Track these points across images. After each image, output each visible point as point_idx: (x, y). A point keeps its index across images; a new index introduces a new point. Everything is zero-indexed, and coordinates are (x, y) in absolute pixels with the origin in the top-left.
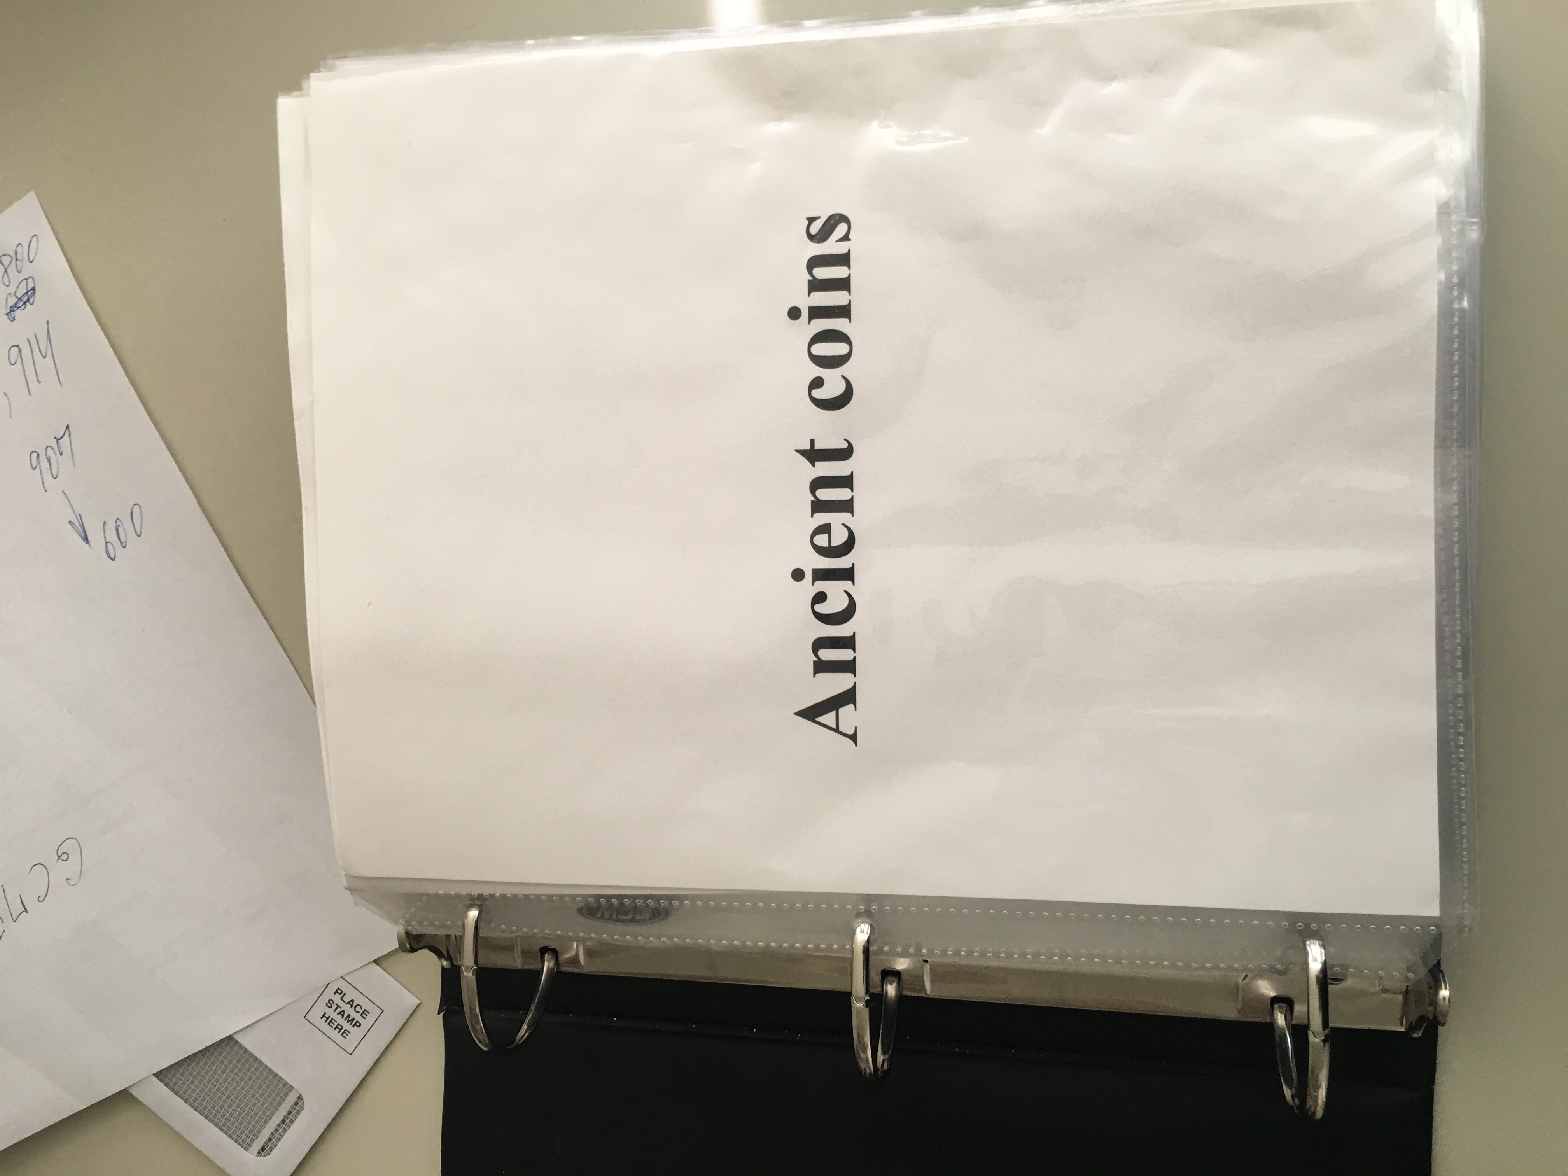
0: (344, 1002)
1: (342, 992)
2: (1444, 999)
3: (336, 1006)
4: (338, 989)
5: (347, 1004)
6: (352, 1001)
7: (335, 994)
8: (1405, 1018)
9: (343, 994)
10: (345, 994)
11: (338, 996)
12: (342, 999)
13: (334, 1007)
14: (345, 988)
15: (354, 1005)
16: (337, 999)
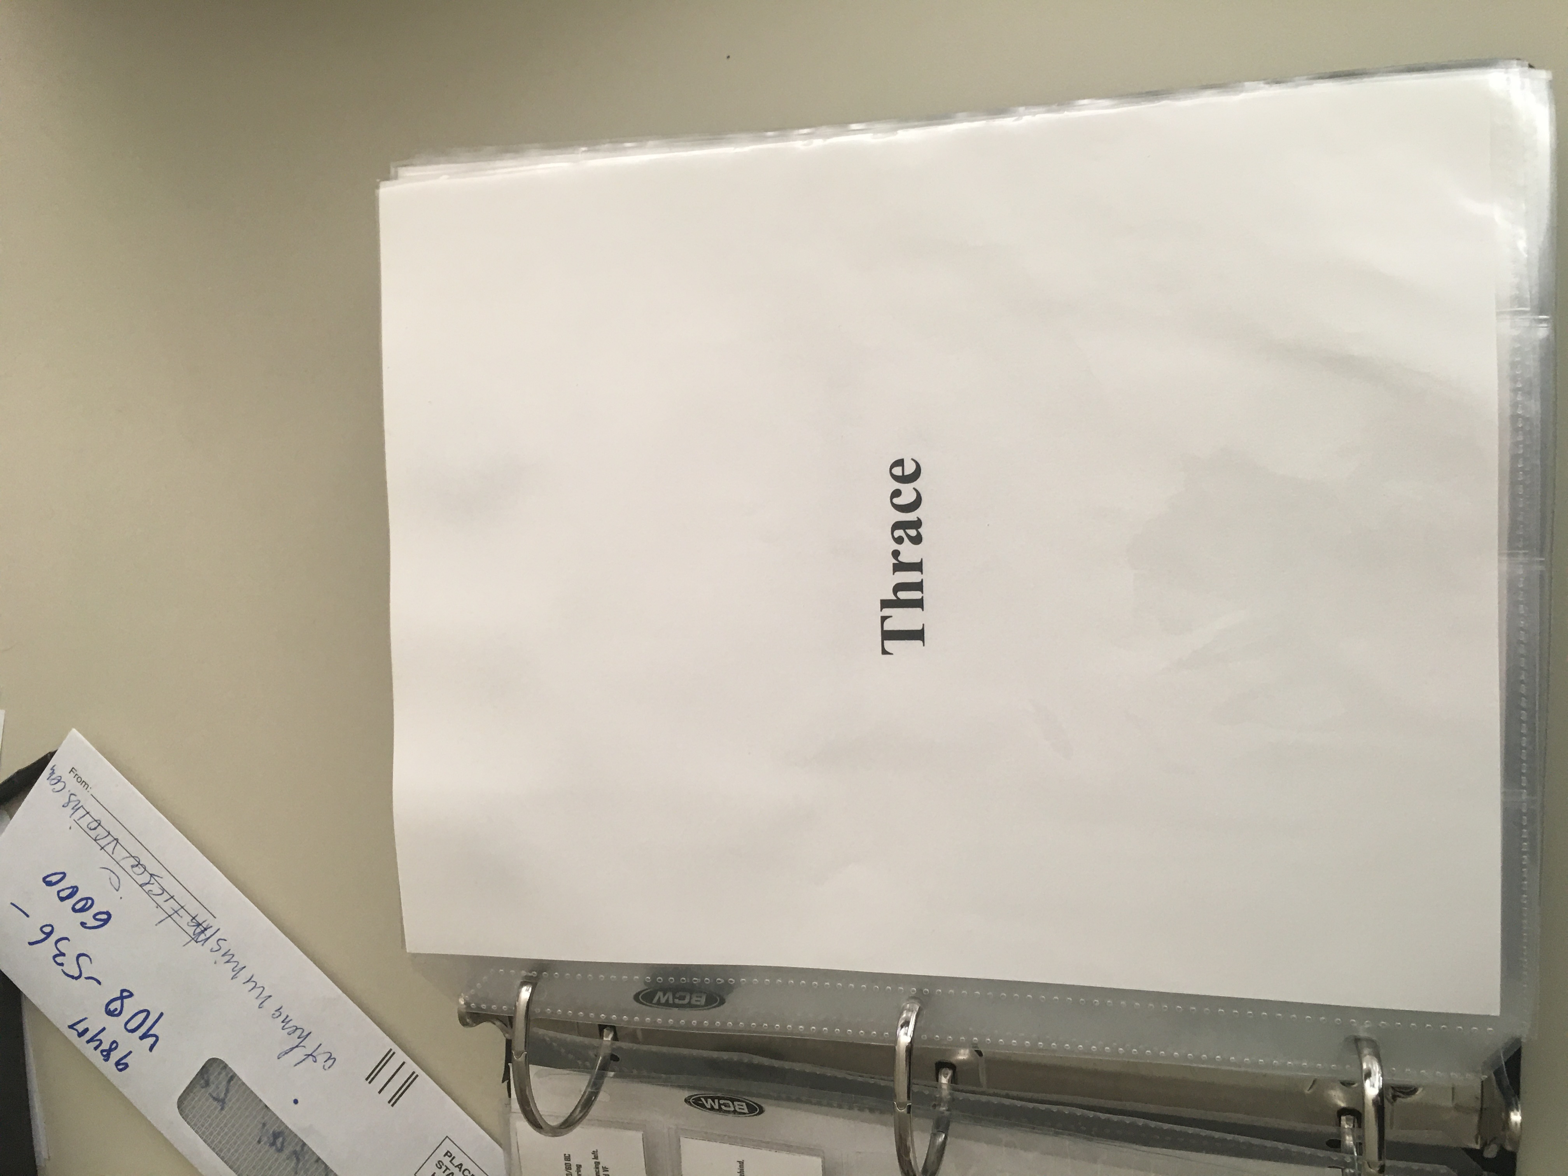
0: (454, 1165)
1: (451, 1155)
2: (1516, 1124)
3: (445, 1168)
4: (448, 1152)
5: (456, 1167)
6: (461, 1165)
7: (445, 1156)
8: (1479, 1137)
9: (452, 1157)
10: (454, 1158)
11: (447, 1159)
12: (451, 1161)
13: (444, 1168)
14: (454, 1151)
15: (462, 1169)
16: (446, 1161)
